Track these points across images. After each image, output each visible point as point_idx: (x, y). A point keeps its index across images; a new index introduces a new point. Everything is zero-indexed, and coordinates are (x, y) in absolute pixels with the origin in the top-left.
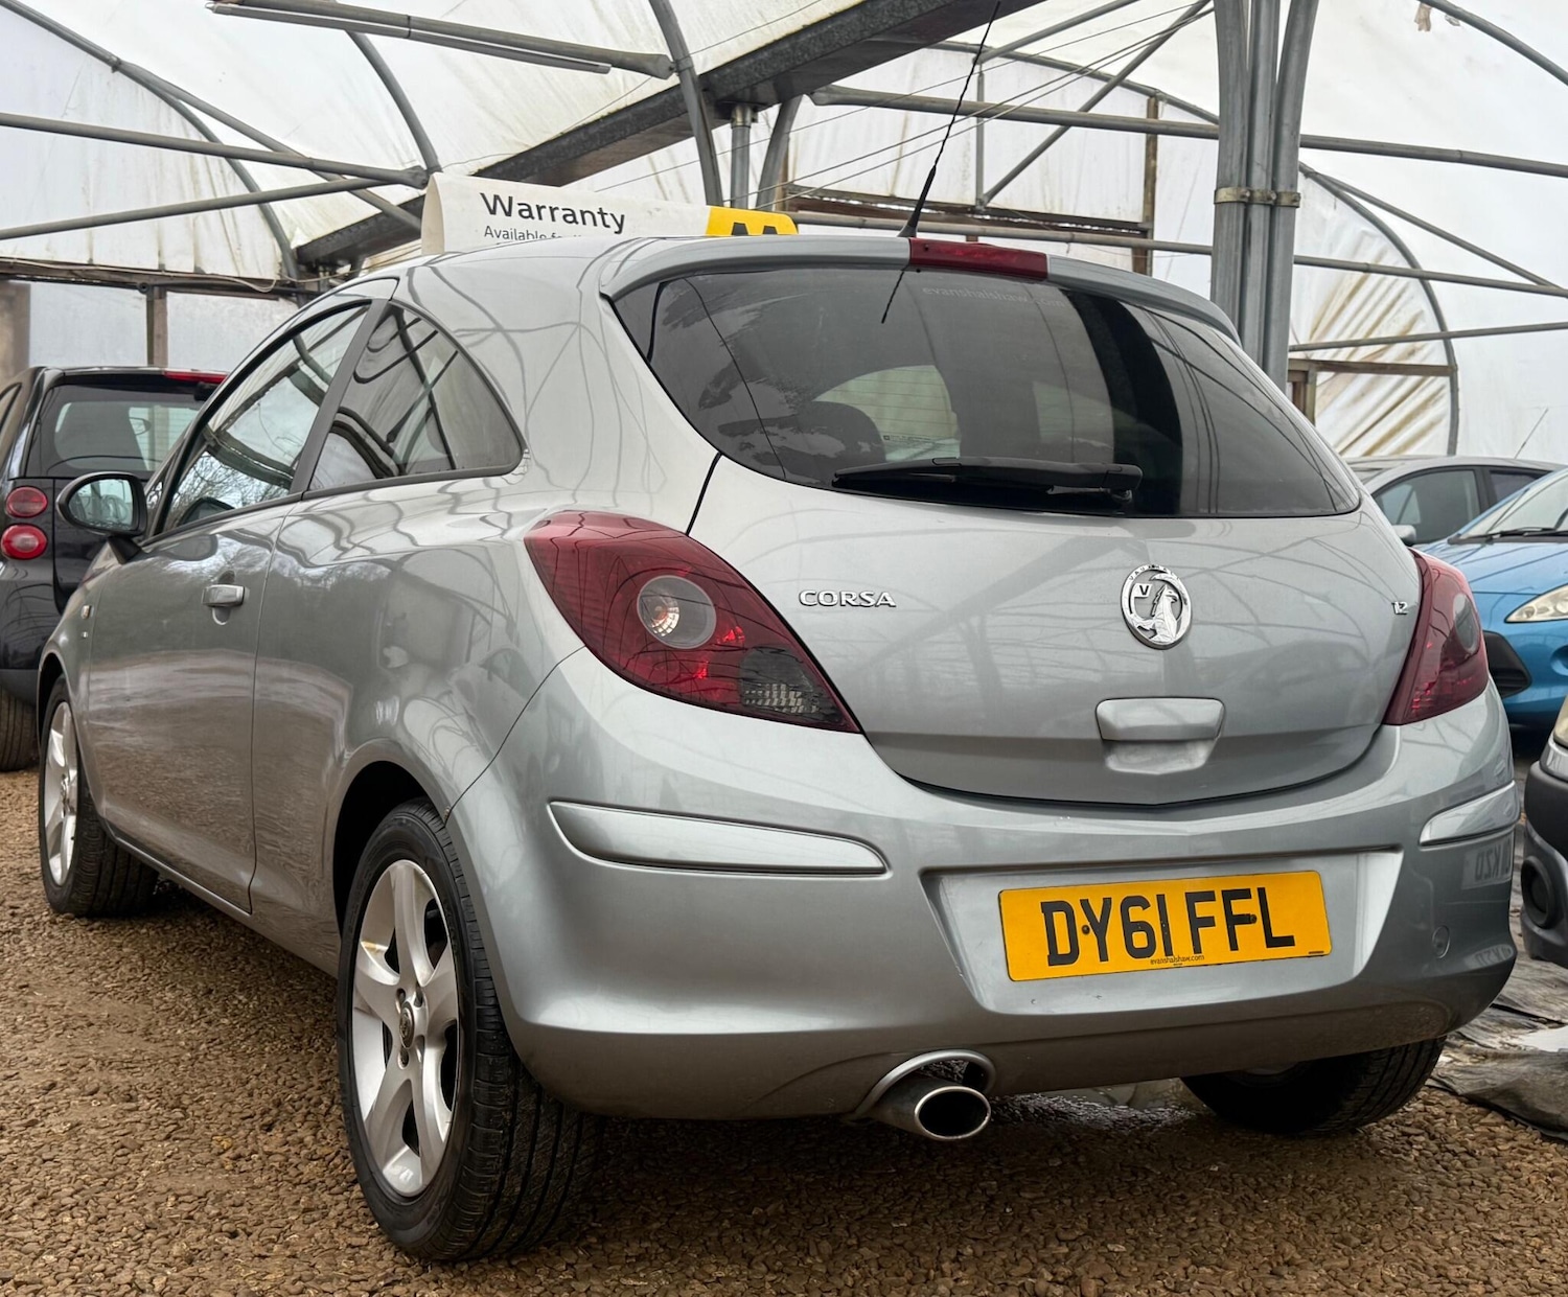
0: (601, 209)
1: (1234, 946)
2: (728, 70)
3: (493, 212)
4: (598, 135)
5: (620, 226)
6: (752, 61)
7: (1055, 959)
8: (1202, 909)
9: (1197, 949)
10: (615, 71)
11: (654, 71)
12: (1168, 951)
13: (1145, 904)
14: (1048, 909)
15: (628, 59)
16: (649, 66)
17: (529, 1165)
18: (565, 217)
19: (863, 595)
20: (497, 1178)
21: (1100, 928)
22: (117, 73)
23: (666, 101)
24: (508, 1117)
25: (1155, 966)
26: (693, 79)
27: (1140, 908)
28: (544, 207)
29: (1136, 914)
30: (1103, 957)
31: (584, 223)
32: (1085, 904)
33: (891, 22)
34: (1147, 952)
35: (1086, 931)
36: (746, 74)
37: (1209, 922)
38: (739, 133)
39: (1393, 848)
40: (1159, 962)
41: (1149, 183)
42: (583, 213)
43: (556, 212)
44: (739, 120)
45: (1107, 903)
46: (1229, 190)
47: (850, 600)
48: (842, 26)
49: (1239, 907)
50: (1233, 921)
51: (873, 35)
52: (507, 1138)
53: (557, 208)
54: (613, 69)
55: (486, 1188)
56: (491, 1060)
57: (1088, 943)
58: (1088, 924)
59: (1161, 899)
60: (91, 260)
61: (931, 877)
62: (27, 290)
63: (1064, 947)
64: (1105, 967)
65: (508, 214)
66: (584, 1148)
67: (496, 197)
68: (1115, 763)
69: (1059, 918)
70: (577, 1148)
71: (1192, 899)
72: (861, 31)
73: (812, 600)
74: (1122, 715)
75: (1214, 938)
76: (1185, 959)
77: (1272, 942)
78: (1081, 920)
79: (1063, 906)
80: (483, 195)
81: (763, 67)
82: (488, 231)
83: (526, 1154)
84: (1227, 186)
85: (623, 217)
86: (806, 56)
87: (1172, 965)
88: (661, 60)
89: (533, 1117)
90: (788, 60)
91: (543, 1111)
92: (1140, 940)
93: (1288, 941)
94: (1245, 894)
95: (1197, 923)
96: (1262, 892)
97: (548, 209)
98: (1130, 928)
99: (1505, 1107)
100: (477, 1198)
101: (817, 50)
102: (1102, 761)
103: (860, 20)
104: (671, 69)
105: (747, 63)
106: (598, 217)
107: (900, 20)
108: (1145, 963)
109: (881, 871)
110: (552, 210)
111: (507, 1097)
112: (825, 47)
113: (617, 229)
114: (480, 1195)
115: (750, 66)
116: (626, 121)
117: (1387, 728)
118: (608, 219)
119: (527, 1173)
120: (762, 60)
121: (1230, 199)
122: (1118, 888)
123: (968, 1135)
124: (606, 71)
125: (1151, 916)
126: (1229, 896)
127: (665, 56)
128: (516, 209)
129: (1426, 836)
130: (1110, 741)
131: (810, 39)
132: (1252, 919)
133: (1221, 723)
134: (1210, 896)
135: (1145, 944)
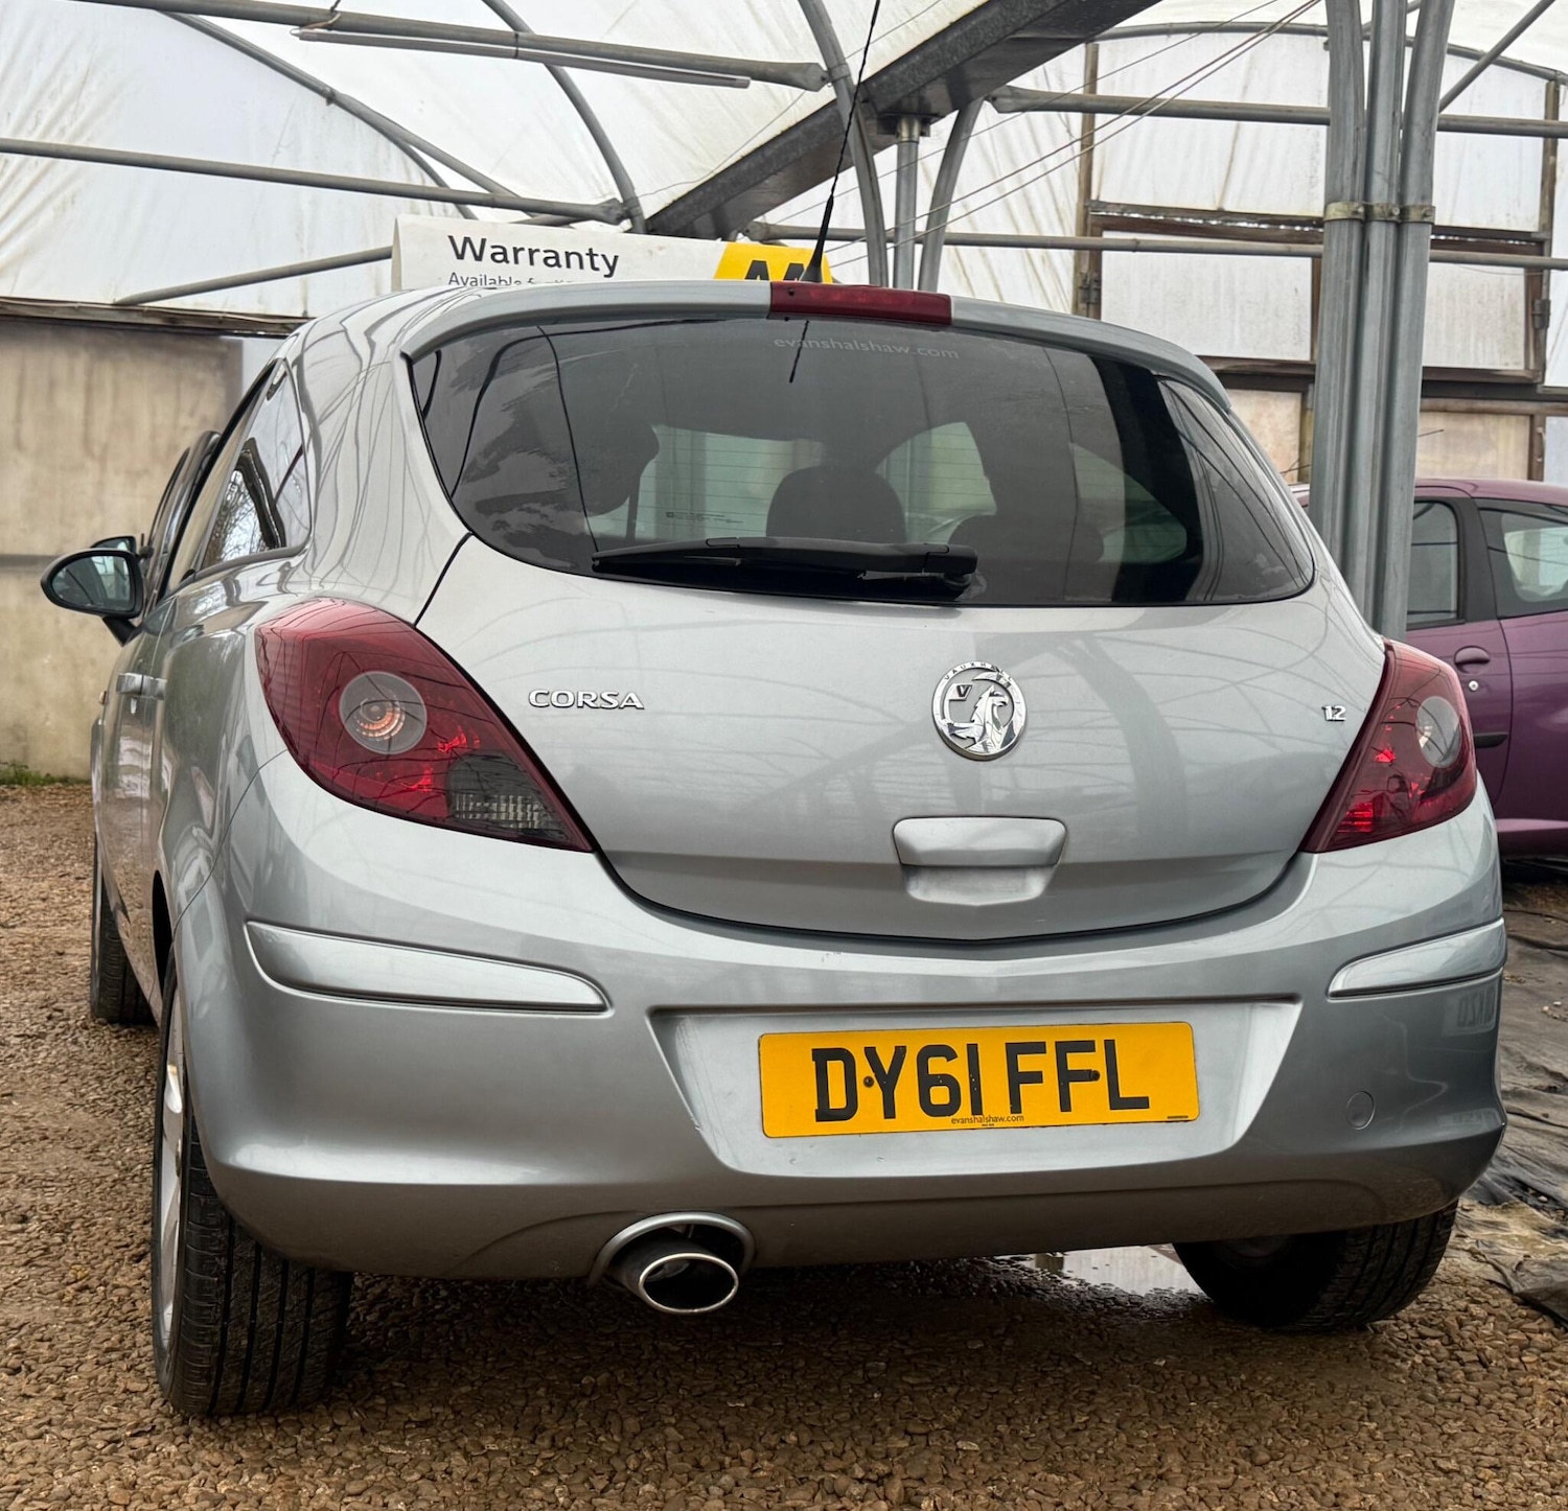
0: (591, 250)
1: (1065, 1105)
2: (885, 77)
3: (460, 256)
4: (774, 157)
5: (612, 269)
6: (905, 66)
7: (825, 1114)
8: (1026, 1063)
9: (1016, 1106)
10: (754, 83)
11: (804, 83)
12: (977, 1108)
13: (949, 1054)
14: (821, 1057)
15: (772, 70)
16: (797, 76)
17: (254, 1316)
18: (546, 259)
19: (605, 696)
20: (218, 1328)
21: (887, 1081)
22: (333, 105)
24: (223, 1263)
25: (960, 1126)
26: (849, 91)
27: (944, 1059)
28: (522, 249)
29: (937, 1066)
30: (889, 1111)
31: (568, 266)
32: (871, 1053)
33: (1031, 16)
34: (951, 1108)
35: (868, 1083)
37: (1036, 1077)
38: (905, 150)
39: (1290, 998)
40: (963, 1121)
41: (1547, 184)
42: (568, 255)
43: (536, 255)
44: (905, 134)
45: (900, 1054)
46: (1339, 206)
47: (588, 701)
48: (985, 22)
49: (1075, 1061)
50: (1066, 1077)
51: (1016, 31)
52: (223, 1287)
53: (537, 250)
54: (753, 83)
55: (207, 1339)
56: (203, 1201)
57: (870, 1098)
58: (872, 1075)
59: (973, 1050)
60: (305, 312)
61: (665, 1016)
62: (239, 345)
63: (838, 1100)
64: (890, 1125)
65: (478, 258)
66: (318, 1301)
67: (467, 240)
68: (922, 891)
69: (835, 1069)
70: (310, 1301)
71: (1014, 1051)
72: (1004, 27)
73: (543, 701)
74: (926, 836)
75: (1040, 1098)
76: (996, 1119)
77: (1117, 1102)
78: (863, 1070)
79: (843, 1055)
80: (451, 238)
82: (453, 278)
83: (248, 1305)
84: (1336, 201)
85: (616, 257)
87: (979, 1125)
88: (812, 69)
89: (253, 1265)
91: (264, 1259)
92: (940, 1095)
93: (1142, 1103)
94: (1087, 1046)
95: (1017, 1079)
96: (1110, 1045)
97: (527, 252)
98: (926, 1081)
99: (1556, 1311)
100: (198, 1349)
101: (964, 51)
102: (903, 888)
103: (1001, 14)
104: (824, 81)
106: (587, 259)
107: (1039, 13)
108: (945, 1121)
109: (601, 1009)
110: (531, 252)
111: (220, 1241)
112: (971, 47)
113: (608, 272)
114: (202, 1346)
115: (903, 73)
117: (1305, 856)
118: (599, 261)
119: (253, 1326)
120: (914, 65)
121: (1340, 216)
122: (917, 1034)
123: (707, 1309)
124: (745, 85)
125: (958, 1069)
126: (1063, 1049)
127: (817, 64)
128: (488, 252)
129: (1338, 984)
130: (911, 866)
131: (956, 38)
132: (1093, 1076)
133: (1060, 847)
134: (1039, 1048)
135: (946, 1100)
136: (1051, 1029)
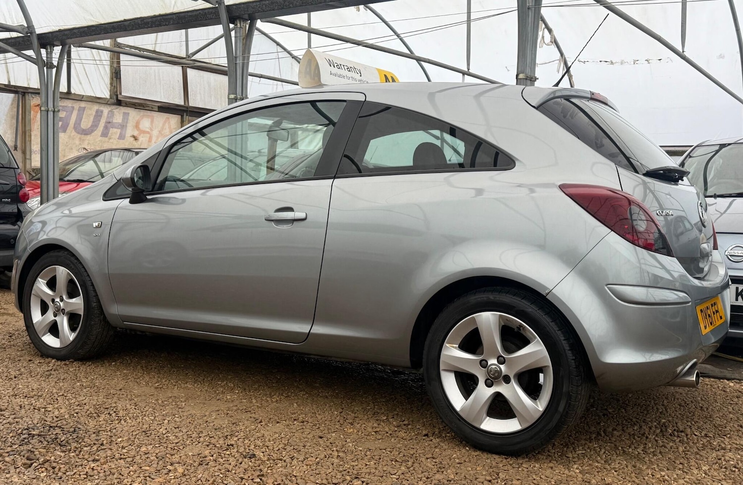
2: (243, 6)
3: (331, 66)
4: (150, 23)
6: (258, 3)
14: (701, 312)
18: (347, 68)
23: (200, 13)
26: (224, 7)
36: (253, 8)
43: (345, 66)
44: (239, 25)
46: (524, 74)
65: (334, 67)
67: (329, 60)
80: (326, 59)
81: (264, 6)
84: (522, 73)
86: (291, 5)
90: (280, 6)
97: (342, 65)
101: (298, 4)
105: (255, 4)
112: (302, 3)
113: (360, 75)
115: (257, 6)
116: (171, 19)
118: (357, 69)
120: (264, 4)
121: (524, 77)
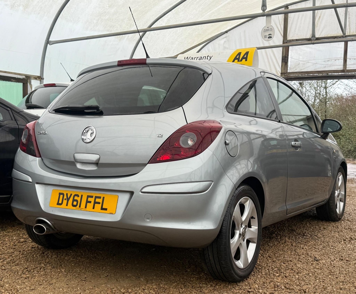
1: (94, 208)
5: (211, 59)
7: (58, 204)
8: (90, 199)
9: (86, 207)
12: (80, 207)
13: (78, 196)
14: (60, 194)
18: (199, 59)
19: (44, 132)
21: (68, 199)
28: (195, 58)
29: (76, 198)
30: (67, 205)
32: (67, 194)
34: (76, 206)
35: (65, 199)
37: (90, 202)
40: (77, 208)
42: (203, 57)
45: (71, 195)
47: (42, 133)
49: (97, 200)
50: (95, 203)
57: (65, 202)
58: (66, 198)
59: (82, 196)
63: (60, 202)
64: (67, 207)
65: (188, 60)
67: (188, 57)
68: (78, 166)
69: (61, 196)
71: (88, 197)
75: (90, 206)
77: (102, 209)
78: (65, 197)
79: (63, 194)
85: (212, 56)
92: (75, 203)
93: (106, 209)
94: (100, 198)
95: (88, 202)
96: (104, 198)
98: (74, 200)
106: (207, 57)
108: (74, 208)
109: (31, 182)
113: (209, 59)
117: (149, 164)
118: (209, 57)
122: (74, 192)
123: (42, 234)
125: (79, 199)
126: (96, 197)
128: (190, 59)
129: (143, 190)
132: (99, 203)
133: (99, 159)
134: (92, 197)
135: (76, 204)
136: (95, 194)
